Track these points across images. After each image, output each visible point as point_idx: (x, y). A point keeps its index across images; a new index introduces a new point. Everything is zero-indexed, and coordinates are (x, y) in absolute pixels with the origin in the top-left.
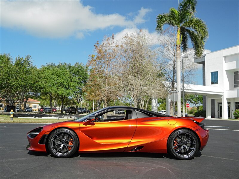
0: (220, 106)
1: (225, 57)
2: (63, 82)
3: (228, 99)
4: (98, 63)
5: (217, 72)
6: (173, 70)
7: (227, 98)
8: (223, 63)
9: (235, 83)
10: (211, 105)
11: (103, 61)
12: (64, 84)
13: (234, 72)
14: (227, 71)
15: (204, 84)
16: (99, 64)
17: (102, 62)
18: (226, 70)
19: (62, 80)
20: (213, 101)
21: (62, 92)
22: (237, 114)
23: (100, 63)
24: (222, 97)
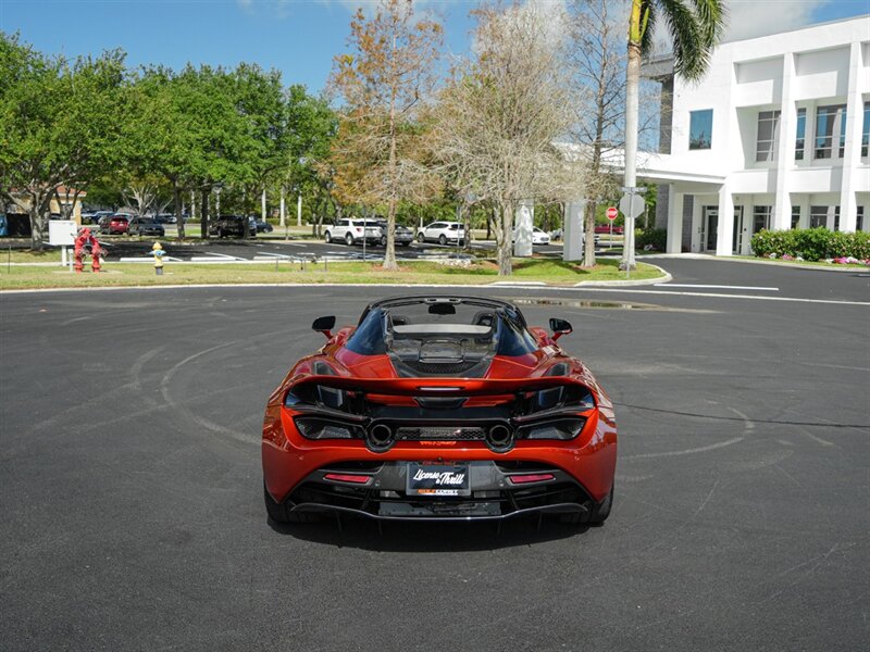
0: (710, 217)
1: (738, 65)
2: (222, 137)
3: (736, 197)
5: (711, 111)
7: (733, 195)
8: (730, 84)
9: (760, 147)
10: (684, 212)
12: (223, 143)
13: (760, 114)
14: (739, 110)
17: (375, 81)
18: (737, 108)
19: (218, 132)
20: (688, 201)
21: (222, 170)
22: (762, 244)
24: (720, 191)
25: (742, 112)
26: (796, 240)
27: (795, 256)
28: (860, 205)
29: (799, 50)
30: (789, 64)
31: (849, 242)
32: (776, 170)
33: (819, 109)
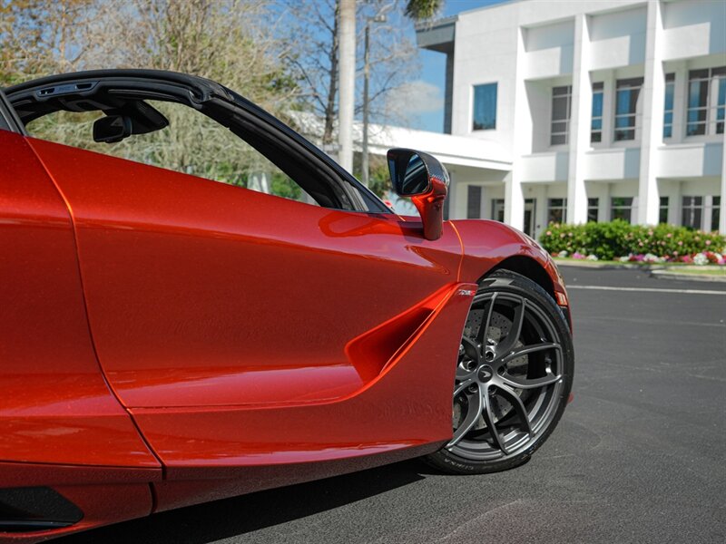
1: (526, 30)
3: (527, 187)
4: (20, 20)
5: (496, 85)
6: (330, 69)
7: (522, 184)
8: (516, 52)
9: (555, 128)
10: (469, 207)
11: (45, 13)
13: (554, 89)
14: (529, 83)
15: (448, 129)
16: (25, 26)
17: (41, 18)
18: (526, 81)
20: (475, 193)
22: (550, 241)
23: (31, 21)
24: (506, 179)
25: (531, 84)
26: (588, 235)
27: (587, 254)
28: (664, 195)
29: (592, 10)
30: (583, 28)
31: (647, 237)
32: (567, 154)
33: (620, 83)
